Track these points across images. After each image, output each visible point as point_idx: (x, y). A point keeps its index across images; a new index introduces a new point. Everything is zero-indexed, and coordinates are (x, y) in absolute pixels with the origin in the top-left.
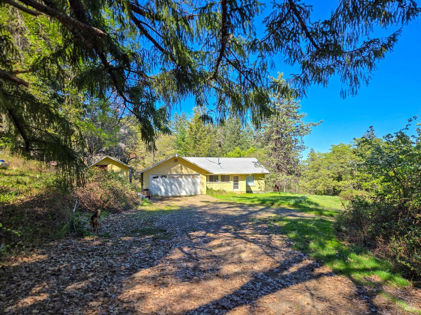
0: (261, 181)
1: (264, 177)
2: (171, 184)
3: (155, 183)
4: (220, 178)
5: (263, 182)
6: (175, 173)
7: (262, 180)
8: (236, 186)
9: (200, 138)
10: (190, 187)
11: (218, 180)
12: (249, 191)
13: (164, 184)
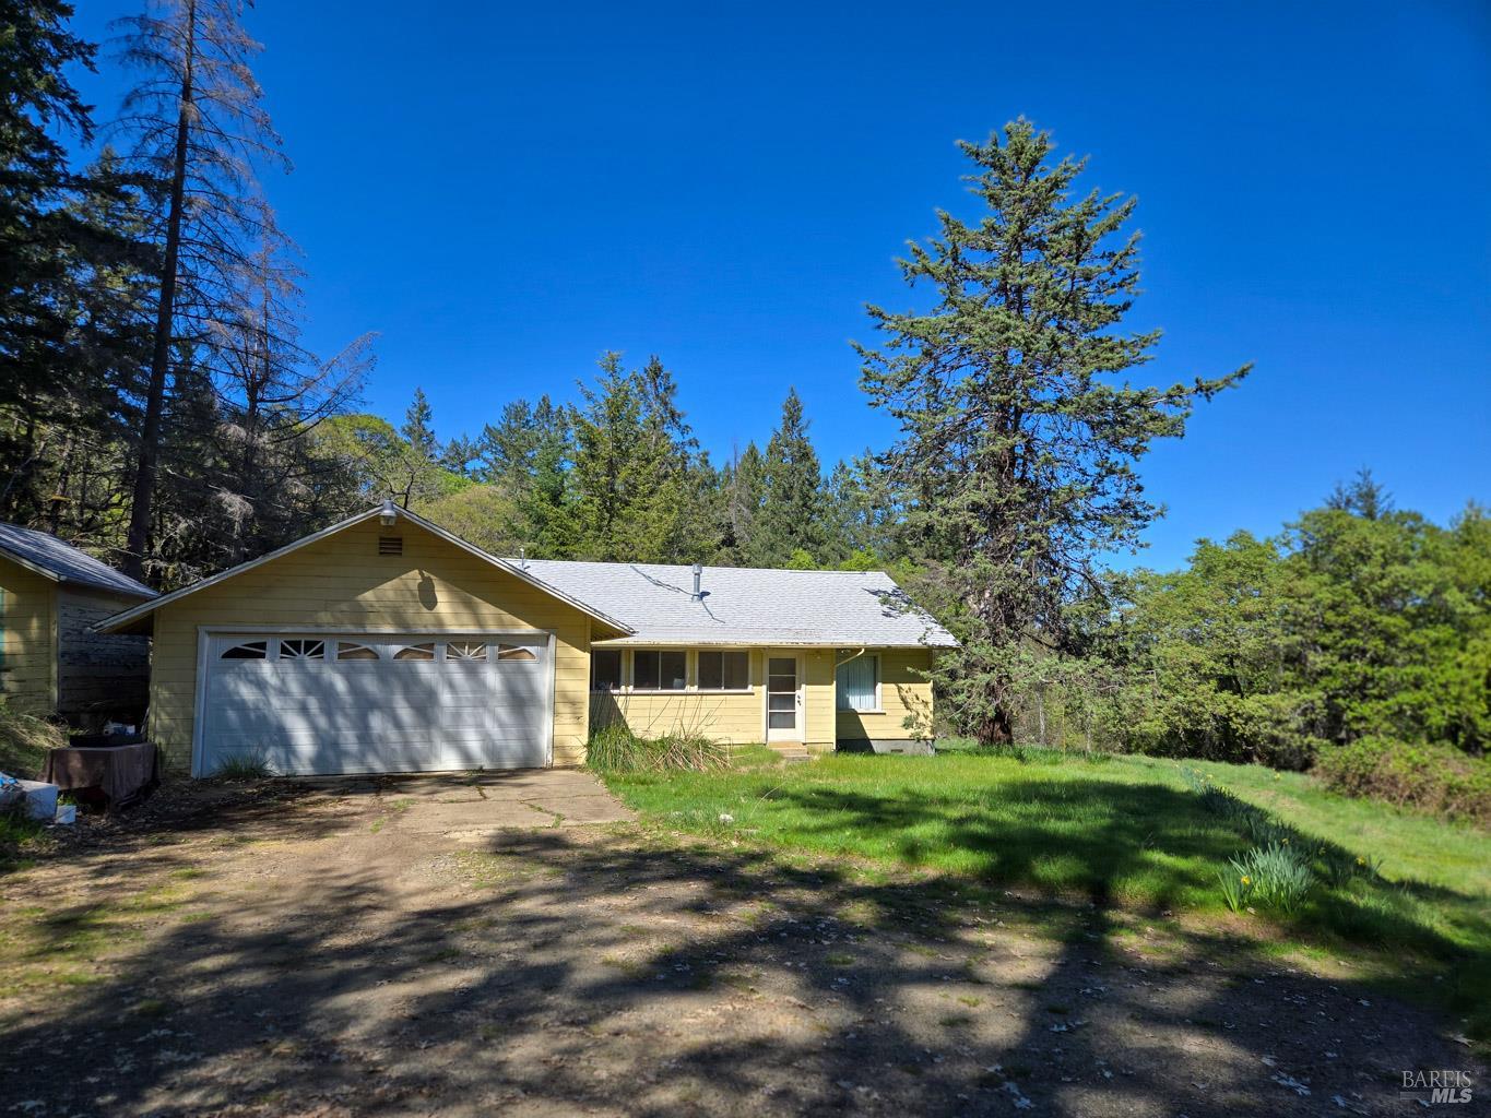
0: (917, 688)
1: (930, 667)
2: (365, 705)
3: (247, 693)
4: (692, 667)
5: (925, 691)
6: (388, 629)
7: (923, 681)
8: (781, 711)
9: (632, 490)
10: (489, 724)
11: (682, 676)
12: (851, 739)
13: (313, 704)
